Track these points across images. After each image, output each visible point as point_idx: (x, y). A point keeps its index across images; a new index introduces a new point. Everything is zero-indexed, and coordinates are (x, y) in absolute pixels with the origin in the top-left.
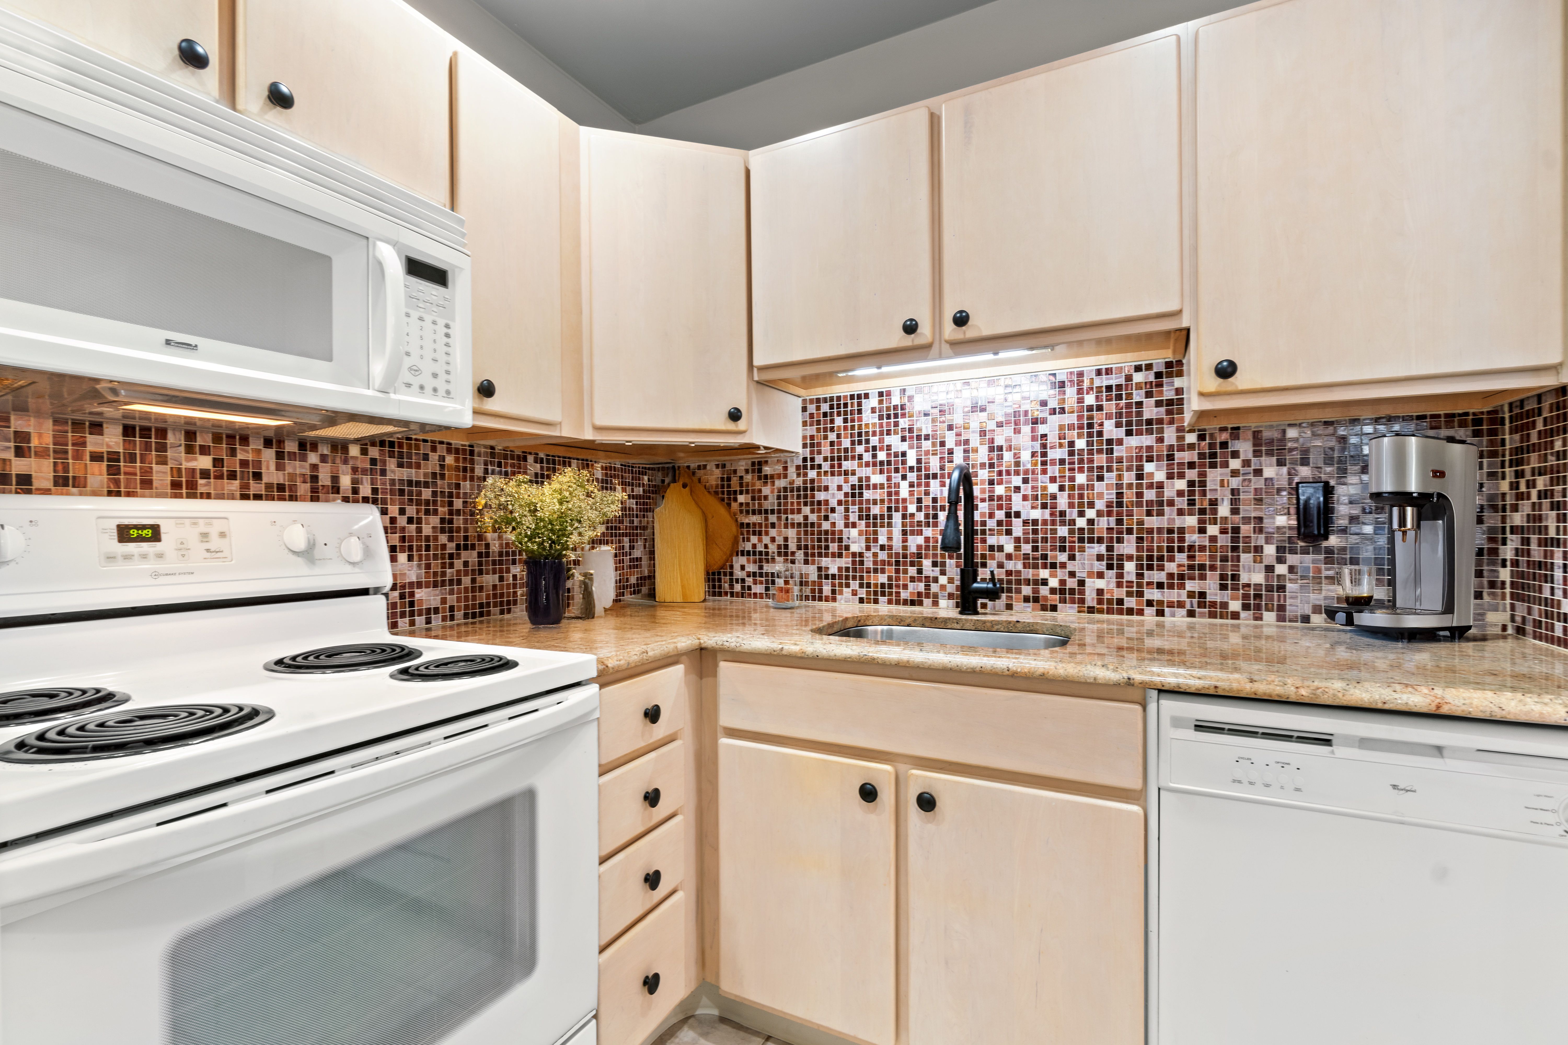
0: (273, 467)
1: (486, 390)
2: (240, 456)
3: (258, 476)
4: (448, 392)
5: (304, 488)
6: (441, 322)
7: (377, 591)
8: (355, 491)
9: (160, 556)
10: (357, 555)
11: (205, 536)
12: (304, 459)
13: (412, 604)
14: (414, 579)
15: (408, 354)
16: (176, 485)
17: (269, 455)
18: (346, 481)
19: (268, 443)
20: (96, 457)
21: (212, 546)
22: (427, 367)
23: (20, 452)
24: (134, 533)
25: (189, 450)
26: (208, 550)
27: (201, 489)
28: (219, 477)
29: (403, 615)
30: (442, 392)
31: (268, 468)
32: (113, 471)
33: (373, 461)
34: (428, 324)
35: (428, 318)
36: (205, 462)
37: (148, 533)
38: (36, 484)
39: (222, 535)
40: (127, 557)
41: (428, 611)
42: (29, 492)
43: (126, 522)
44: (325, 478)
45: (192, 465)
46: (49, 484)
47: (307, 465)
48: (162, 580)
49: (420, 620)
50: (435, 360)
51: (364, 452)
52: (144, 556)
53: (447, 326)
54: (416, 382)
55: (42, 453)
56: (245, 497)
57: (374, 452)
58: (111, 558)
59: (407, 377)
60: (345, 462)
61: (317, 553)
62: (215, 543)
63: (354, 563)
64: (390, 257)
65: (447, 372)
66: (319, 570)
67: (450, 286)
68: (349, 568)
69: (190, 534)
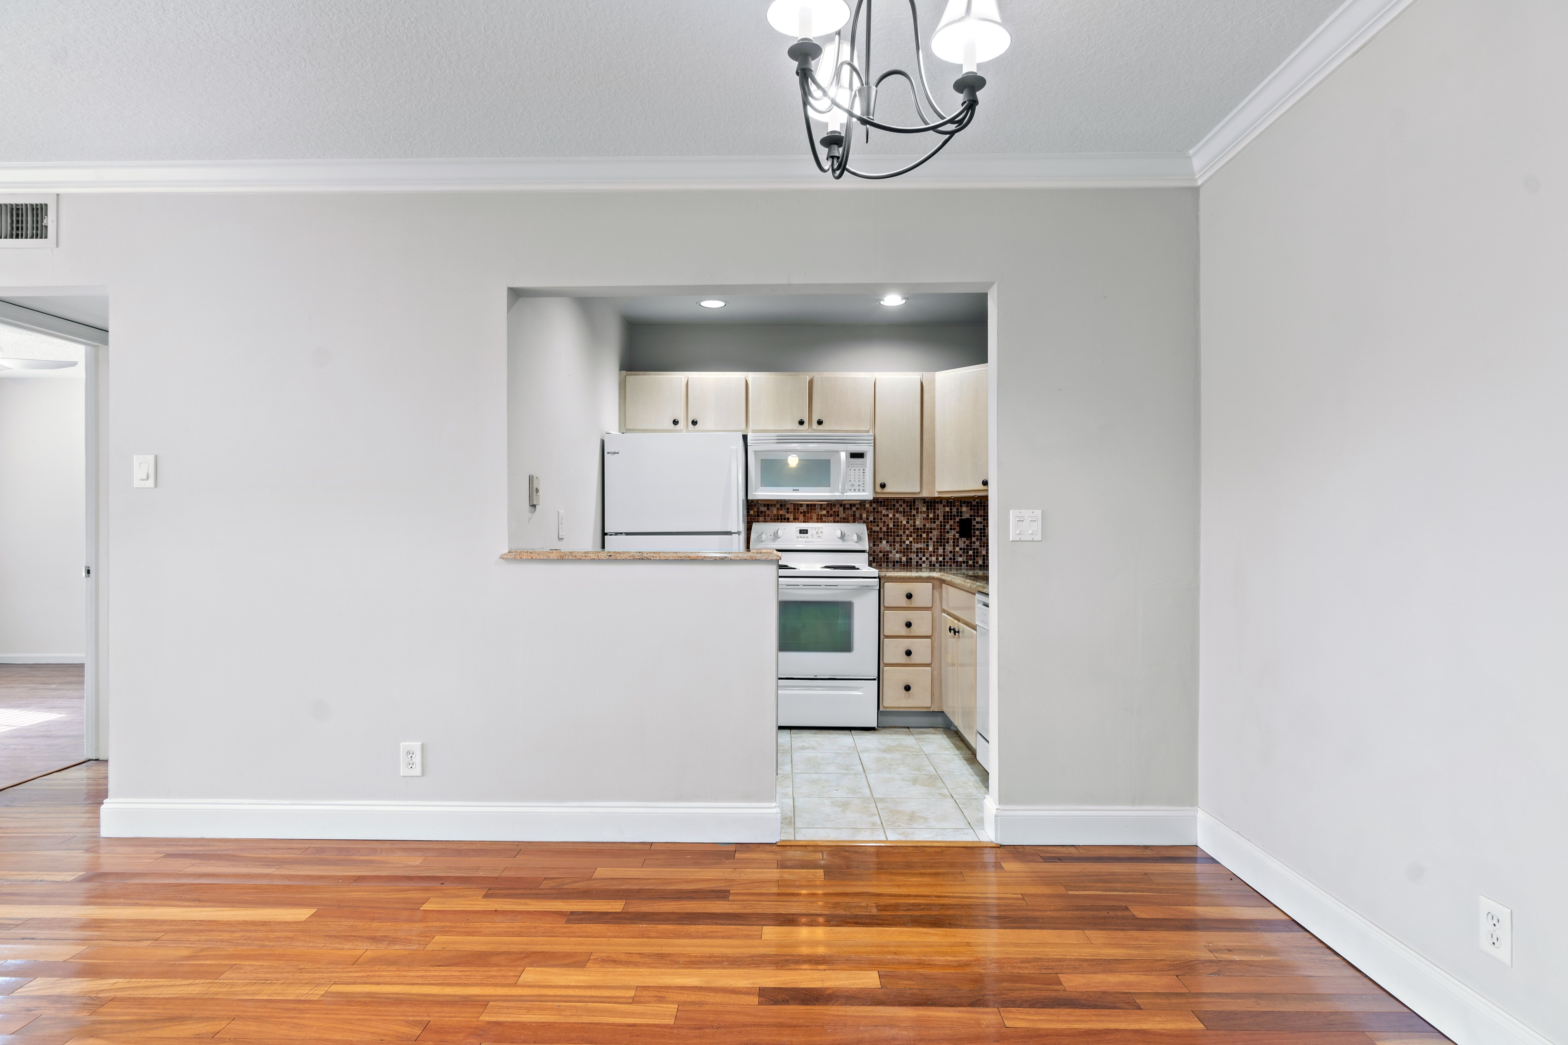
0: (842, 513)
1: (883, 486)
2: (834, 511)
3: (838, 515)
4: (864, 490)
5: (851, 518)
6: (861, 469)
7: (864, 551)
8: (867, 519)
9: (807, 537)
10: (856, 540)
11: (817, 532)
12: (851, 509)
13: (887, 559)
14: (889, 550)
15: (850, 481)
16: (817, 519)
17: (841, 509)
18: (864, 516)
19: (841, 505)
20: (801, 513)
21: (819, 535)
22: (856, 484)
23: (788, 513)
24: (803, 531)
25: (821, 509)
26: (817, 536)
27: (824, 520)
28: (828, 516)
29: (884, 562)
30: (861, 490)
32: (804, 516)
33: (874, 509)
34: (857, 471)
35: (857, 469)
36: (824, 512)
37: (805, 532)
38: (790, 520)
39: (821, 532)
40: (801, 537)
41: (894, 562)
42: (789, 522)
43: (801, 529)
44: (858, 515)
45: (822, 513)
46: (792, 520)
48: (807, 543)
49: (891, 565)
50: (859, 481)
51: (871, 505)
52: (804, 537)
53: (864, 470)
54: (854, 489)
55: (791, 513)
57: (874, 505)
59: (850, 488)
60: (865, 509)
61: (845, 538)
62: (820, 534)
63: (856, 542)
64: (843, 455)
65: (864, 484)
66: (845, 544)
67: (865, 457)
68: (855, 543)
69: (814, 532)
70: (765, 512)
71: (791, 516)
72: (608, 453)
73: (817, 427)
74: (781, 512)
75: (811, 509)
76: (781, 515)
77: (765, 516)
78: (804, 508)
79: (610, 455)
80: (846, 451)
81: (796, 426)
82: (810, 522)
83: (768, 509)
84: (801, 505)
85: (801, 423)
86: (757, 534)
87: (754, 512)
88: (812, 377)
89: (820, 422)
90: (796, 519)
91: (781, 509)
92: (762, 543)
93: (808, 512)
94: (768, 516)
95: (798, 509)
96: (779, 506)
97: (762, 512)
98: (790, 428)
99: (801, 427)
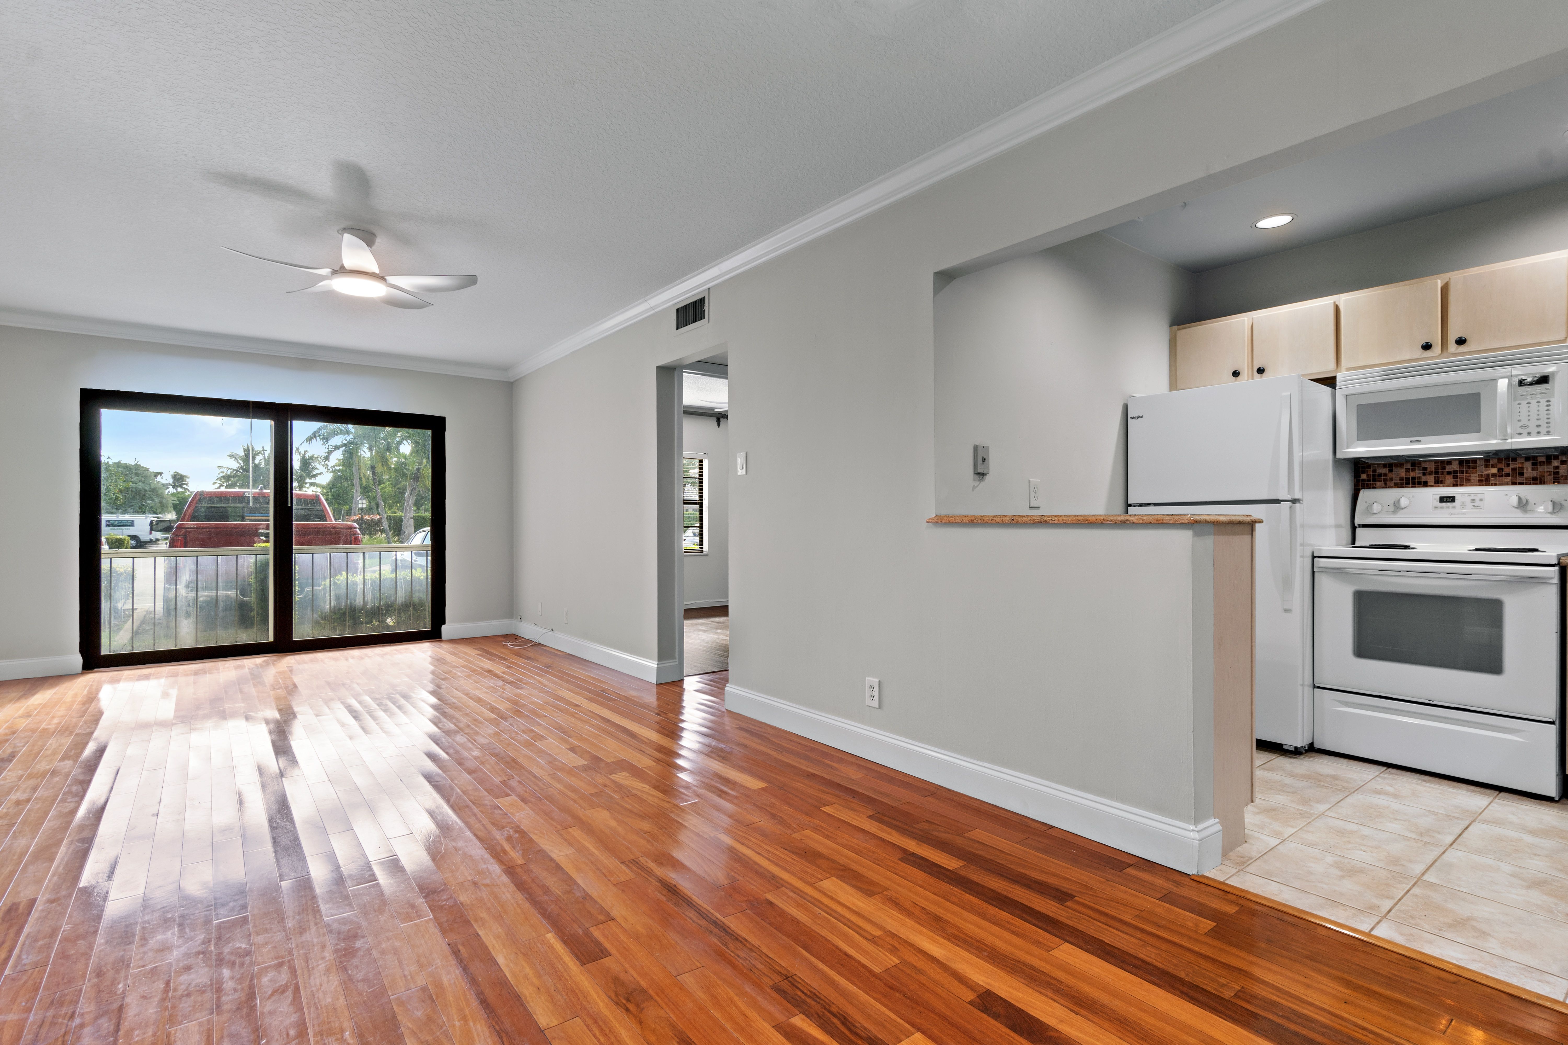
0: (1530, 470)
2: (1512, 466)
3: (1522, 474)
4: (1548, 432)
6: (1544, 401)
9: (1454, 507)
10: (1550, 510)
11: (1473, 500)
12: (1550, 464)
15: (1519, 421)
17: (1528, 462)
19: (1527, 459)
20: (1449, 473)
22: (1532, 424)
23: (1424, 474)
24: (1445, 499)
25: (1487, 465)
26: (1474, 506)
28: (1502, 476)
30: (1544, 433)
31: (1527, 470)
32: (1455, 477)
34: (1534, 404)
35: (1533, 402)
36: (1494, 471)
37: (1451, 499)
38: (1429, 484)
39: (1481, 500)
40: (1442, 508)
42: (1426, 486)
43: (1443, 496)
45: (1488, 473)
46: (1433, 484)
47: (1551, 467)
48: (1453, 516)
50: (1539, 419)
52: (1448, 507)
53: (1548, 401)
54: (1525, 431)
55: (1431, 474)
56: (1514, 484)
58: (1436, 508)
59: (1520, 431)
61: (1529, 508)
62: (1477, 503)
63: (1552, 513)
64: (1503, 384)
65: (1548, 423)
66: (1527, 515)
67: (1550, 382)
68: (1549, 515)
69: (1467, 500)
70: (1386, 475)
71: (1431, 479)
72: (1131, 418)
73: (1457, 349)
74: (1412, 474)
75: (1469, 467)
76: (1413, 478)
77: (1385, 480)
78: (1455, 467)
79: (1133, 420)
80: (1510, 377)
81: (1419, 353)
82: (1466, 486)
83: (1391, 471)
84: (1449, 462)
85: (1427, 347)
86: (1367, 505)
87: (1368, 476)
88: (1448, 280)
89: (1461, 342)
90: (1438, 483)
91: (1413, 470)
92: (1374, 516)
93: (1462, 472)
94: (1391, 479)
95: (1444, 468)
96: (1409, 466)
97: (1380, 475)
98: (1408, 357)
99: (1428, 354)
